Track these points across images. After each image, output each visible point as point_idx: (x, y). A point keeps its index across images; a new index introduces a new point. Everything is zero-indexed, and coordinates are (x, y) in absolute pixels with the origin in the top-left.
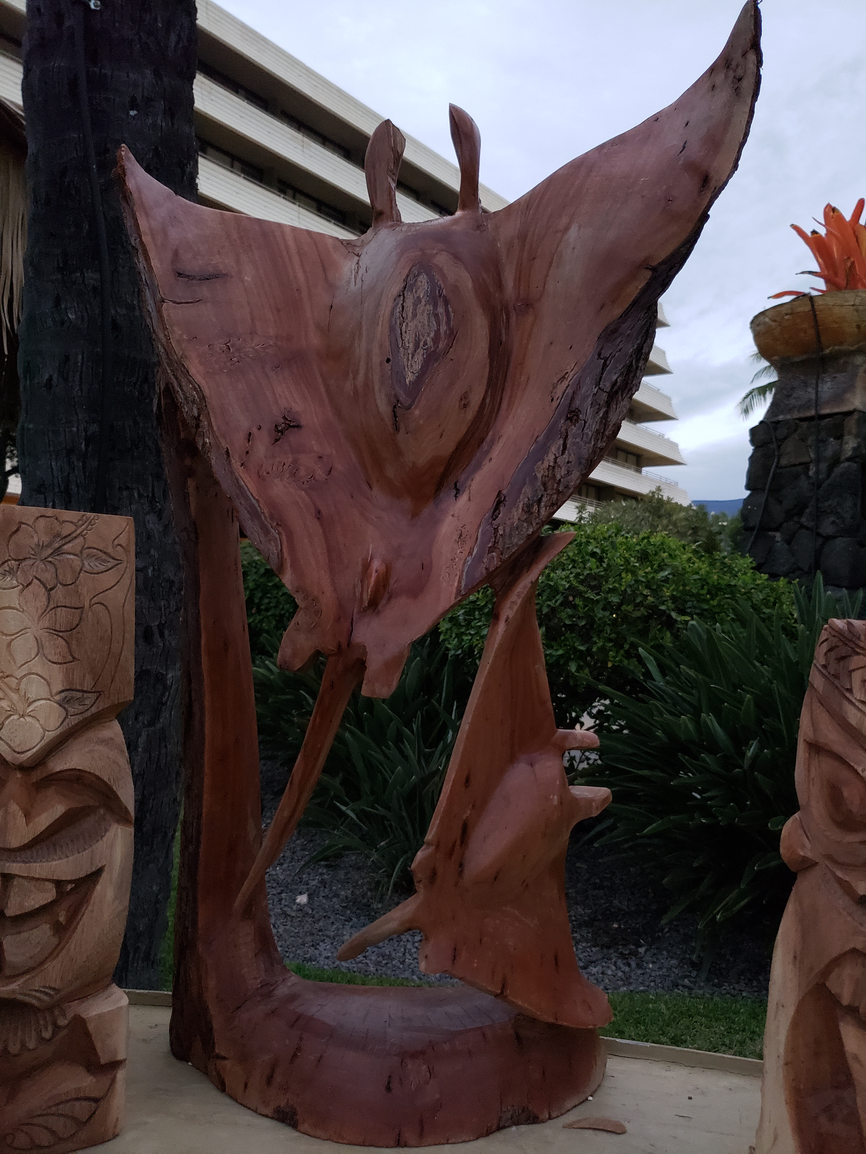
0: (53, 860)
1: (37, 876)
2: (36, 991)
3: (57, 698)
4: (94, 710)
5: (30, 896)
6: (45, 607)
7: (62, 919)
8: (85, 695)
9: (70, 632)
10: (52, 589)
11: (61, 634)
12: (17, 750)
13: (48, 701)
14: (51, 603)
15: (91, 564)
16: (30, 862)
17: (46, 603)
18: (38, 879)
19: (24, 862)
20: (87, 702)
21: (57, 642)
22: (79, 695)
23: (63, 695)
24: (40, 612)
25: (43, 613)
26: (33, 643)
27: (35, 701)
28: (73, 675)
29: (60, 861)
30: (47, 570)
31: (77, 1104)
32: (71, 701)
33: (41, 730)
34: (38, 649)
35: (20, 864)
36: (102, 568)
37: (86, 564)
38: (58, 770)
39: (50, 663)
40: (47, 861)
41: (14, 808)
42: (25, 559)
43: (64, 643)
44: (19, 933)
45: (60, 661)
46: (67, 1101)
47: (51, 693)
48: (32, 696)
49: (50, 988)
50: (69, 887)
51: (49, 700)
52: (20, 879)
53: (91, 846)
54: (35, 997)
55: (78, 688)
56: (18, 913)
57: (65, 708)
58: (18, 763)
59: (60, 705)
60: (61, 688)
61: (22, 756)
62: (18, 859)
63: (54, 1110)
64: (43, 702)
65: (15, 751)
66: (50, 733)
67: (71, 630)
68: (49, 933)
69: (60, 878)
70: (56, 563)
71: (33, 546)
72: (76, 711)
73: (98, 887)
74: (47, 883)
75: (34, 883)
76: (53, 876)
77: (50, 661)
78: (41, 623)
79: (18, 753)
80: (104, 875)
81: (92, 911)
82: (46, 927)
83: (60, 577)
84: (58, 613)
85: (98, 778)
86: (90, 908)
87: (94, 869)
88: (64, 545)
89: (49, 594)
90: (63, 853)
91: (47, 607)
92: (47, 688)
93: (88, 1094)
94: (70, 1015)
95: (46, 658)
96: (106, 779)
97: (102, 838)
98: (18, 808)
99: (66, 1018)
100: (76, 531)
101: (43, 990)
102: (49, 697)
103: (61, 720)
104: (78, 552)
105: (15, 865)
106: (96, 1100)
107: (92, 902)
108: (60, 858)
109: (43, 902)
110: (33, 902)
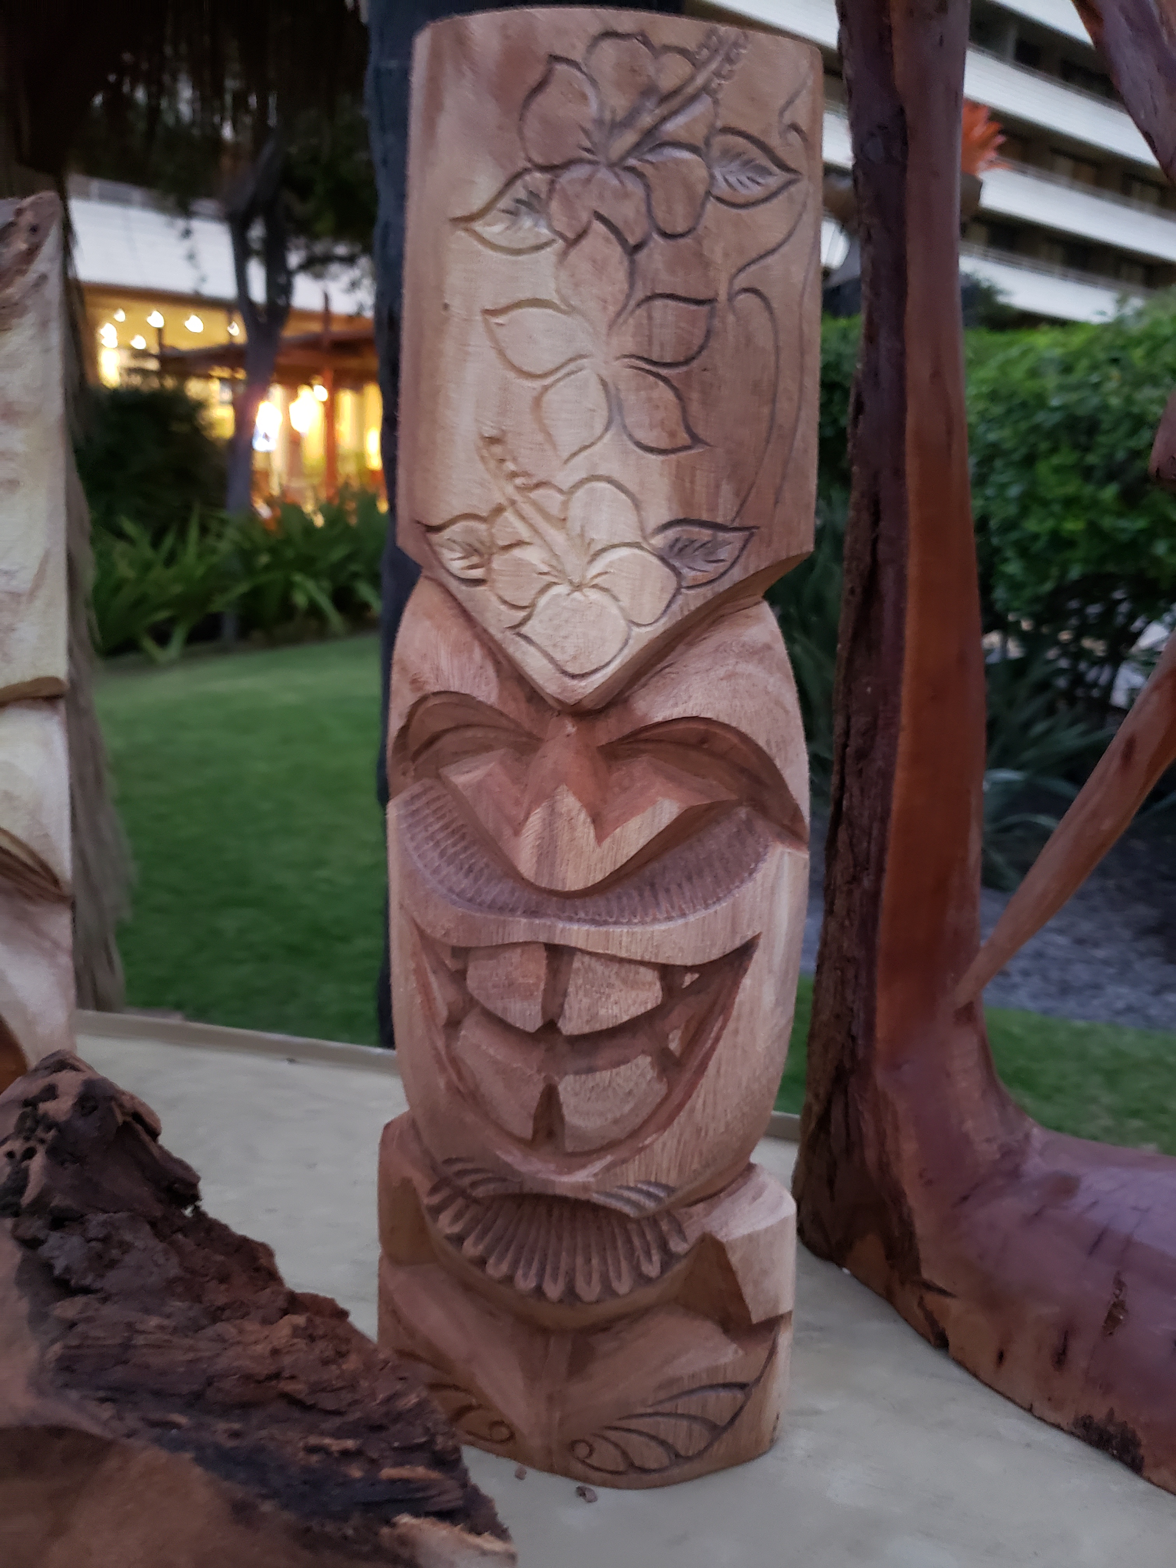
0: (655, 920)
1: (623, 954)
2: (629, 1188)
3: (658, 541)
4: (737, 574)
5: (609, 996)
6: (621, 298)
7: (674, 1045)
8: (722, 536)
9: (684, 369)
10: (638, 247)
11: (664, 372)
12: (570, 669)
13: (637, 551)
14: (639, 285)
15: (732, 179)
16: (606, 923)
17: (626, 286)
18: (622, 961)
19: (593, 922)
20: (724, 553)
21: (655, 394)
22: (706, 534)
23: (671, 533)
24: (612, 309)
25: (619, 314)
26: (596, 397)
27: (604, 550)
28: (692, 482)
29: (671, 925)
30: (626, 195)
31: (711, 1395)
32: (689, 550)
33: (623, 623)
34: (610, 410)
35: (586, 927)
36: (756, 191)
37: (719, 177)
38: (659, 718)
39: (640, 452)
40: (643, 923)
41: (569, 802)
42: (569, 164)
43: (669, 395)
44: (591, 1070)
45: (663, 445)
46: (692, 1392)
47: (642, 529)
48: (600, 536)
49: (657, 1184)
50: (688, 979)
51: (637, 545)
52: (587, 959)
53: (730, 891)
54: (628, 1201)
55: (705, 517)
56: (587, 1030)
57: (673, 568)
58: (571, 701)
59: (662, 559)
60: (666, 518)
61: (583, 683)
62: (582, 915)
63: (667, 1407)
64: (624, 552)
65: (565, 673)
66: (643, 630)
67: (687, 362)
68: (651, 1074)
69: (672, 962)
70: (648, 170)
71: (589, 126)
72: (701, 577)
73: (747, 982)
74: (642, 970)
75: (616, 967)
76: (657, 956)
77: (639, 444)
78: (615, 341)
79: (573, 676)
80: (759, 956)
81: (736, 1032)
82: (644, 1061)
83: (660, 213)
84: (657, 315)
85: (744, 738)
86: (731, 1025)
87: (738, 943)
88: (664, 119)
89: (632, 262)
90: (673, 907)
91: (629, 296)
92: (631, 517)
93: (730, 1378)
94: (693, 1233)
95: (631, 436)
96: (761, 743)
97: (751, 874)
98: (578, 805)
99: (684, 1239)
100: (692, 78)
101: (645, 1187)
102: (639, 540)
103: (667, 597)
104: (700, 143)
105: (575, 927)
106: (742, 1386)
107: (735, 1013)
108: (669, 918)
109: (637, 1010)
110: (616, 1010)
